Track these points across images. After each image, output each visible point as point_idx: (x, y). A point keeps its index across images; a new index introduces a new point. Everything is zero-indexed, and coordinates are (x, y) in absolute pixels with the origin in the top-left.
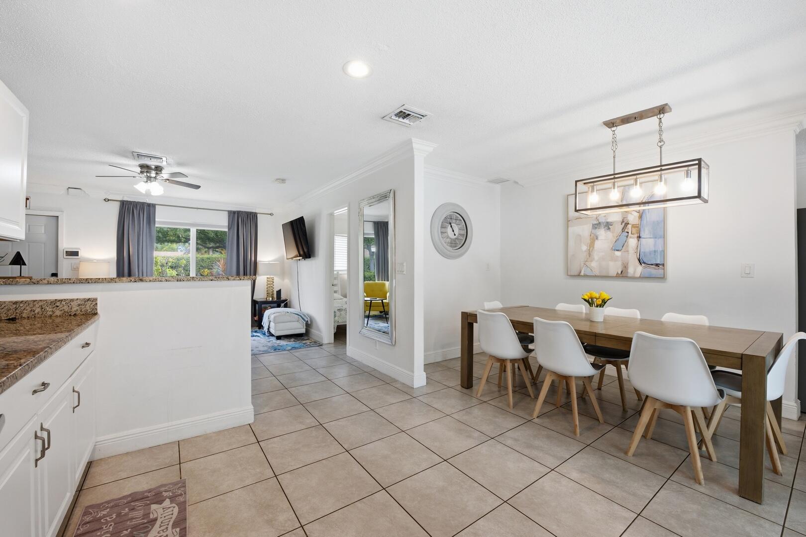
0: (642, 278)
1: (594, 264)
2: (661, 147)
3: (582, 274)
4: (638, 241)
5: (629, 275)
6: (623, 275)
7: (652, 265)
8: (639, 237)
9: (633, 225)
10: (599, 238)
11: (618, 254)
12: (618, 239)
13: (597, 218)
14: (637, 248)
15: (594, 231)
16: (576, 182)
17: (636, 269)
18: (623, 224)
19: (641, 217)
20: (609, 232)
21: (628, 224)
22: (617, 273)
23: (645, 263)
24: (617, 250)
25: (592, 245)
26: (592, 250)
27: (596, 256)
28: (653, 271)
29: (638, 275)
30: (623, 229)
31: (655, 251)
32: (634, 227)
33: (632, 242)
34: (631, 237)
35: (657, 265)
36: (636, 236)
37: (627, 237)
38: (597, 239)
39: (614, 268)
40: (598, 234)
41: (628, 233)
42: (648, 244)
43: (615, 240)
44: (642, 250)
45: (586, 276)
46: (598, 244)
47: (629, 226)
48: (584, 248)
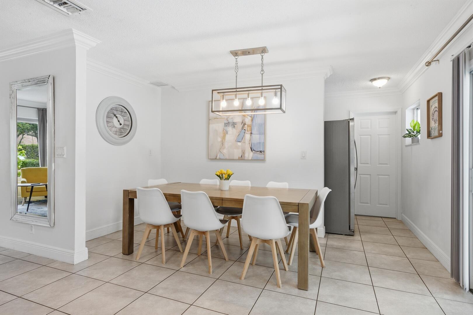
0: (253, 160)
1: (225, 151)
2: (262, 74)
3: (218, 158)
4: (251, 136)
5: (246, 158)
6: (242, 158)
7: (258, 151)
8: (251, 133)
9: (248, 125)
10: (229, 133)
11: (239, 144)
12: (239, 134)
13: (227, 119)
14: (250, 140)
15: (225, 128)
16: (213, 90)
17: (249, 155)
18: (243, 124)
19: (252, 120)
20: (234, 129)
21: (245, 124)
22: (239, 157)
23: (254, 150)
24: (239, 142)
25: (224, 138)
26: (224, 141)
27: (226, 145)
28: (260, 156)
29: (250, 158)
30: (242, 127)
31: (260, 142)
32: (248, 127)
33: (248, 136)
34: (247, 133)
35: (261, 152)
36: (250, 132)
37: (245, 133)
38: (227, 133)
39: (237, 154)
40: (228, 130)
41: (245, 130)
42: (256, 138)
43: (238, 135)
44: (253, 142)
45: (220, 159)
46: (228, 137)
47: (246, 126)
48: (219, 139)
